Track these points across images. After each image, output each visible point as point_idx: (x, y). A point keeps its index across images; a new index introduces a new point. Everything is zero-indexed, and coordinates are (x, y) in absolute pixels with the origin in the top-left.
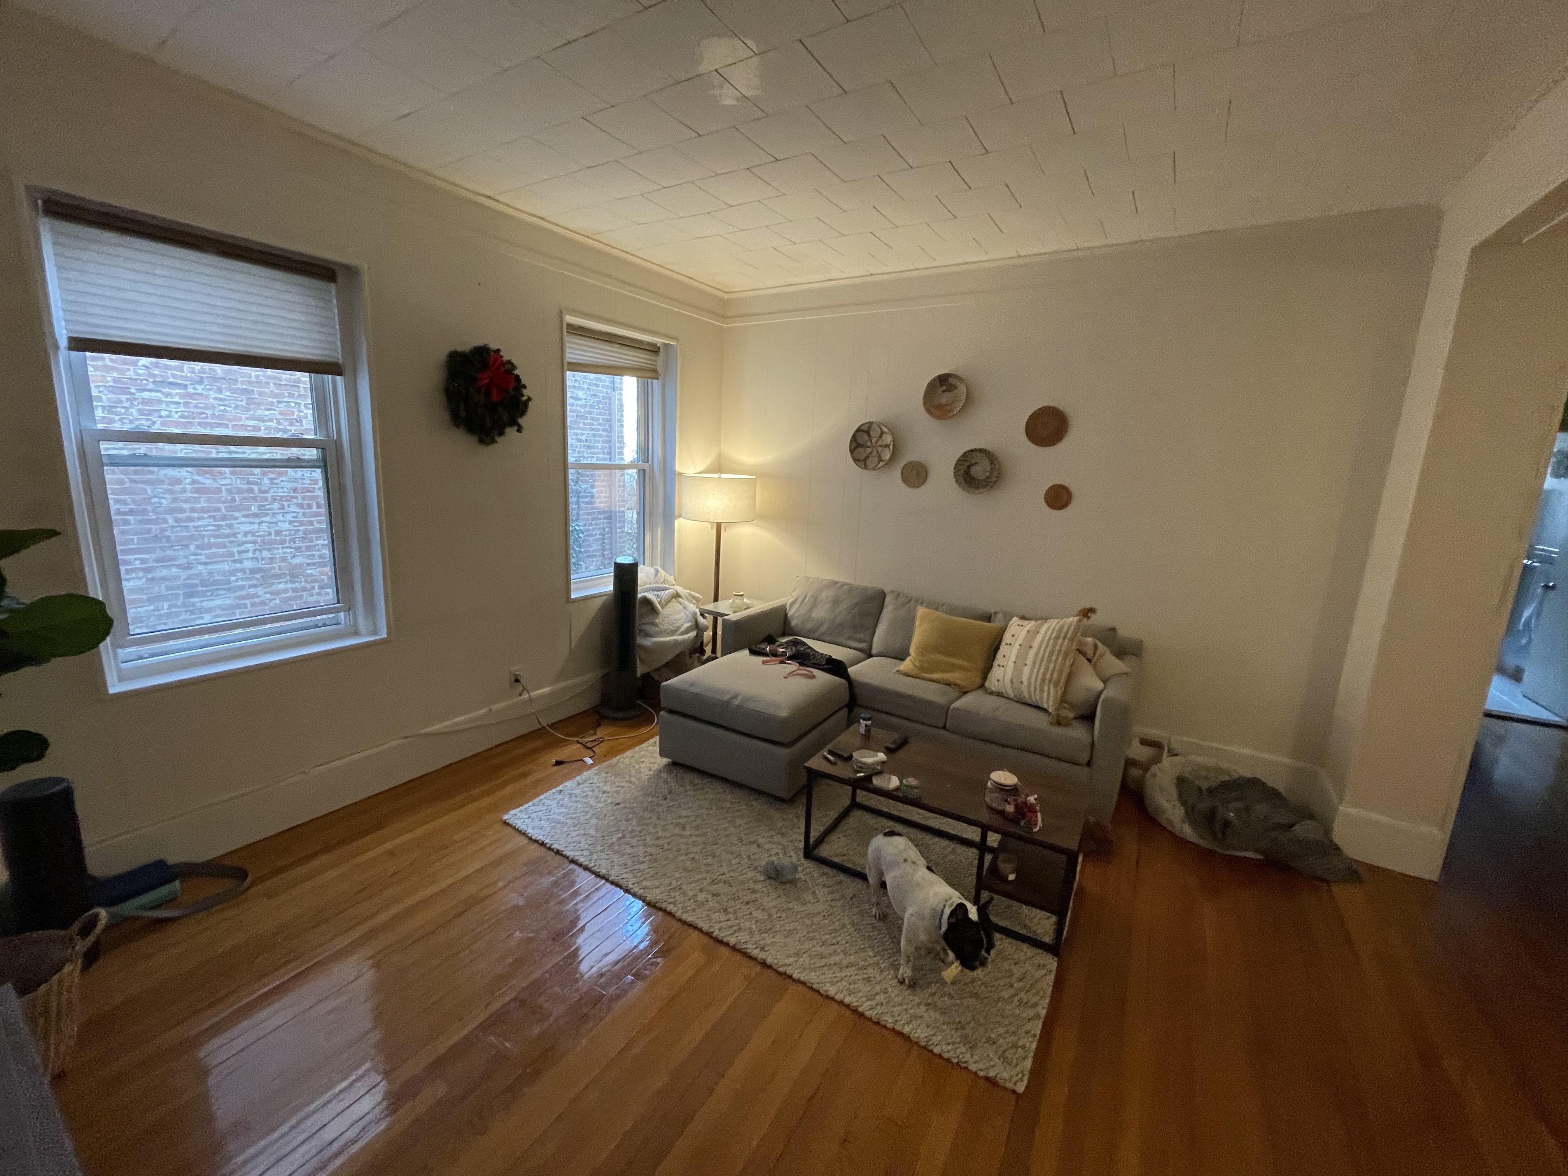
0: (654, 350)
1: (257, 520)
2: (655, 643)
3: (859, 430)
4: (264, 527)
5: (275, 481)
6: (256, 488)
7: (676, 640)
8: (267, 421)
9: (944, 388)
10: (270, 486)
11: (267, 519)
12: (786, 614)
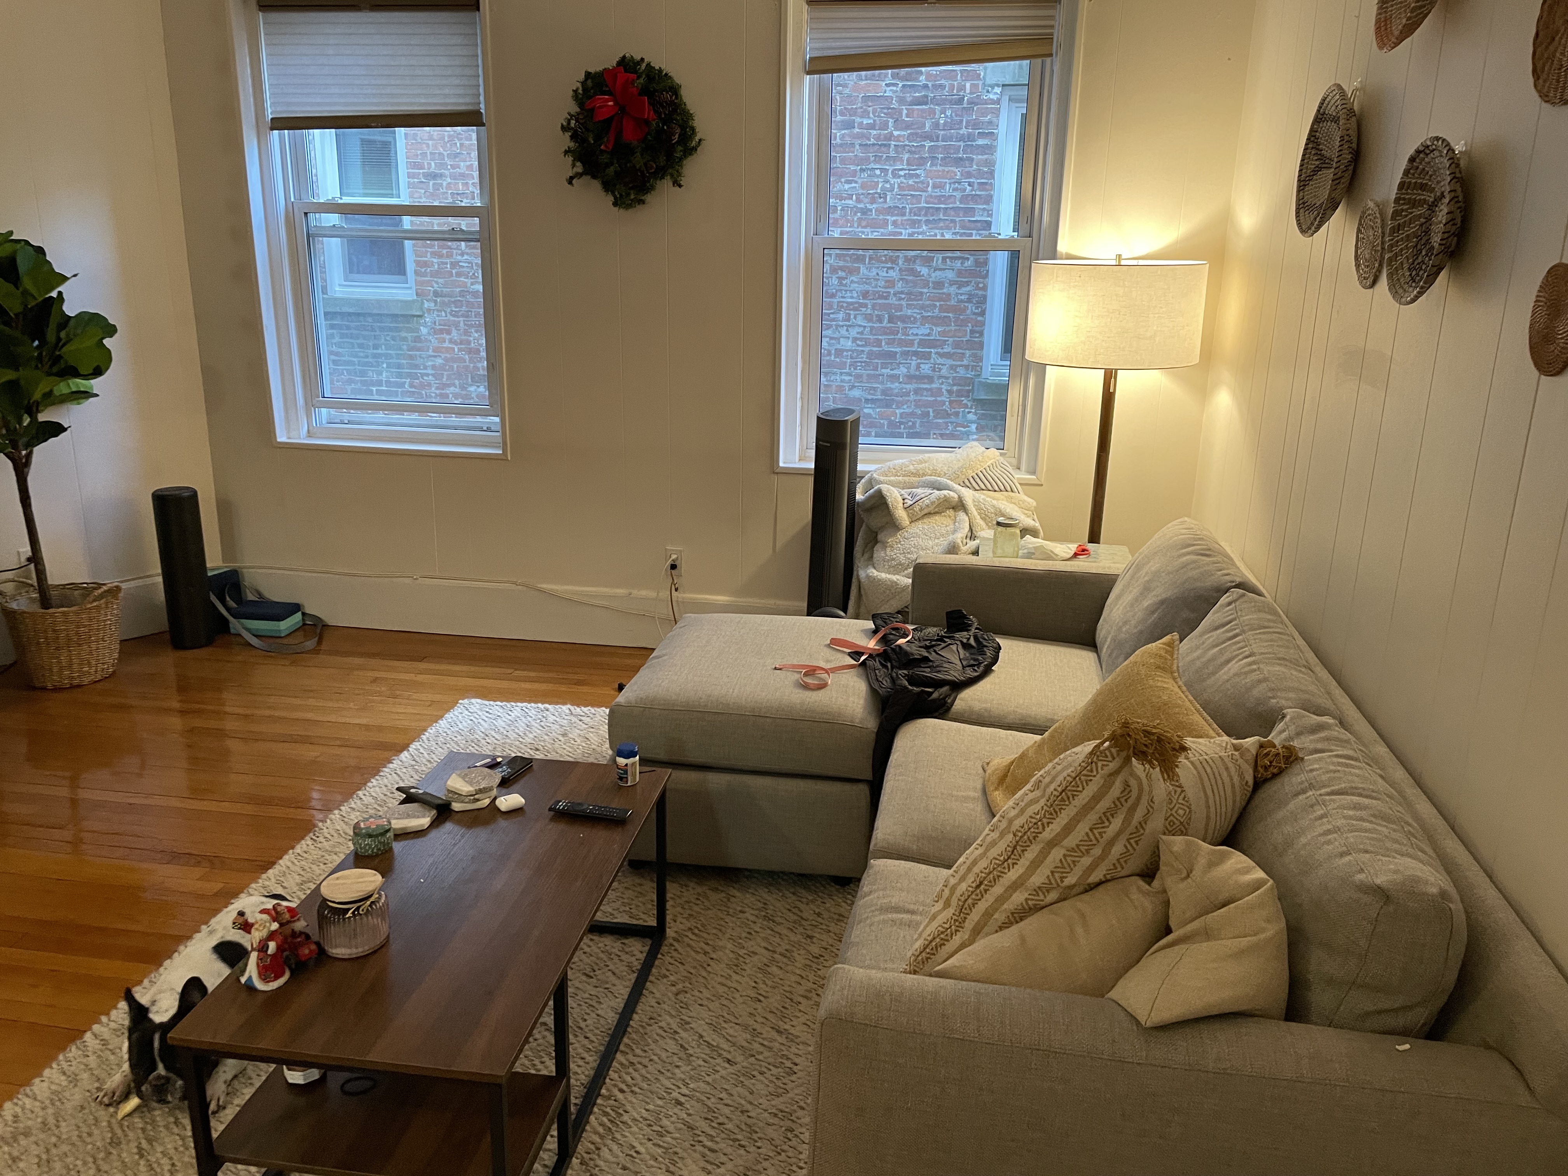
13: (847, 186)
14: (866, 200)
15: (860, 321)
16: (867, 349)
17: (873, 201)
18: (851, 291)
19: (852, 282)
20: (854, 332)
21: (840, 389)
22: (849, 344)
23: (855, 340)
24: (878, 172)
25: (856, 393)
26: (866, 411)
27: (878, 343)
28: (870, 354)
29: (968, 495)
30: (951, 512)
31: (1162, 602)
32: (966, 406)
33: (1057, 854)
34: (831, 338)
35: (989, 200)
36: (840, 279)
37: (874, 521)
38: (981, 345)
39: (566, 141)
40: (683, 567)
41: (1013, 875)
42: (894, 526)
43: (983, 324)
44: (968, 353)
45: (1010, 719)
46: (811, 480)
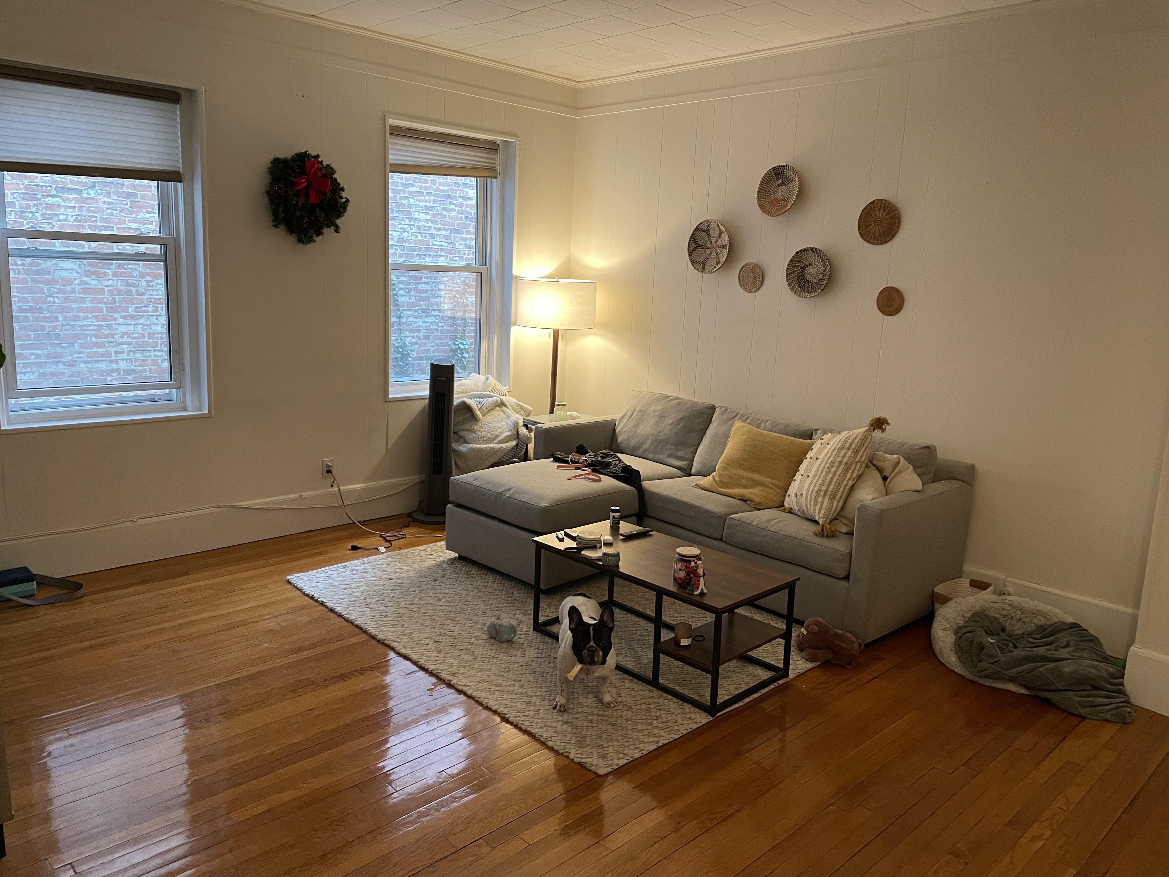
0: (493, 147)
1: (133, 322)
2: (470, 449)
3: (697, 229)
4: (139, 328)
5: (151, 284)
6: (134, 290)
7: (492, 449)
8: (147, 224)
9: (780, 181)
10: (146, 288)
11: (142, 321)
12: (614, 430)
40: (335, 470)
42: (476, 418)
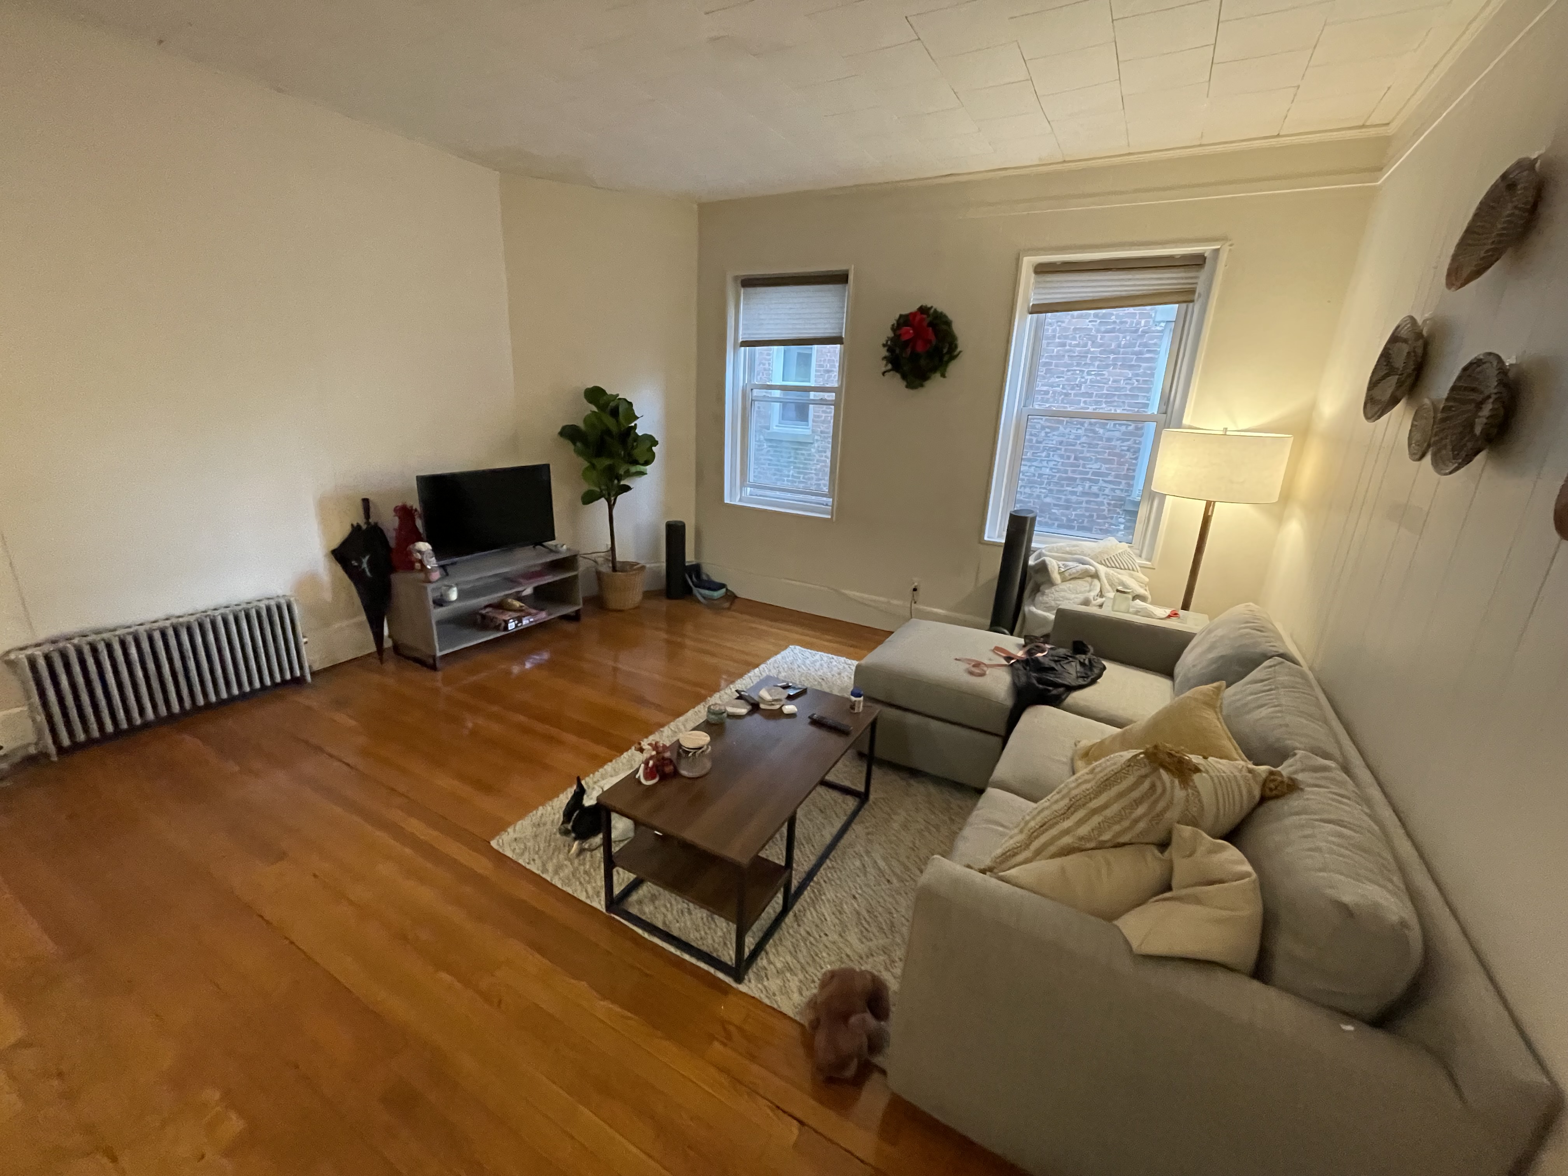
0: (1197, 262)
12: (1187, 643)
13: (1057, 380)
14: (1068, 388)
15: (1056, 458)
16: (1058, 475)
17: (1073, 389)
18: (1052, 440)
19: (1054, 435)
20: (1051, 464)
21: (1038, 497)
22: (1047, 471)
23: (1051, 469)
24: (1078, 372)
25: (1048, 500)
26: (1053, 511)
27: (1066, 472)
28: (1060, 478)
29: (1102, 570)
30: (1089, 579)
31: (1222, 657)
32: (1118, 513)
33: (1096, 819)
34: (1036, 467)
35: (1148, 390)
36: (1047, 433)
37: (1039, 578)
38: (1133, 478)
39: (884, 352)
40: (921, 591)
41: (1067, 824)
42: (1051, 583)
43: (1136, 465)
44: (1124, 482)
45: (1102, 715)
46: (1001, 551)
